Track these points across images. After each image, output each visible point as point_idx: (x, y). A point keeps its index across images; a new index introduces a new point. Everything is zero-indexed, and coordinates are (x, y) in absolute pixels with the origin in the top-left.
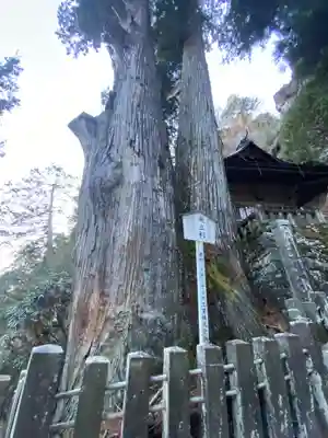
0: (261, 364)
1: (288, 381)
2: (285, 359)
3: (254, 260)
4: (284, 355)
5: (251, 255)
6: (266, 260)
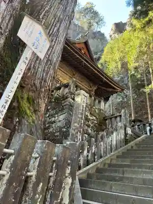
0: (36, 158)
1: (50, 177)
2: (54, 161)
3: (53, 116)
4: (55, 158)
5: (52, 112)
6: (62, 117)
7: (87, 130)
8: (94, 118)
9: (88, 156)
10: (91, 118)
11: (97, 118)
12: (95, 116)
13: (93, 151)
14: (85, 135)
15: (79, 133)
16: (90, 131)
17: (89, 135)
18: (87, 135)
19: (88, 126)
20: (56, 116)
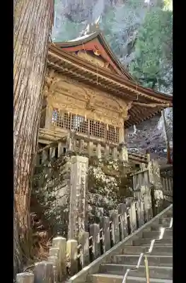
3: (52, 189)
5: (50, 183)
7: (102, 201)
8: (113, 179)
9: (91, 250)
10: (107, 181)
11: (116, 178)
12: (114, 176)
13: (99, 241)
14: (100, 208)
15: (80, 219)
16: (107, 202)
17: (105, 207)
18: (102, 209)
19: (104, 194)
20: (56, 189)
